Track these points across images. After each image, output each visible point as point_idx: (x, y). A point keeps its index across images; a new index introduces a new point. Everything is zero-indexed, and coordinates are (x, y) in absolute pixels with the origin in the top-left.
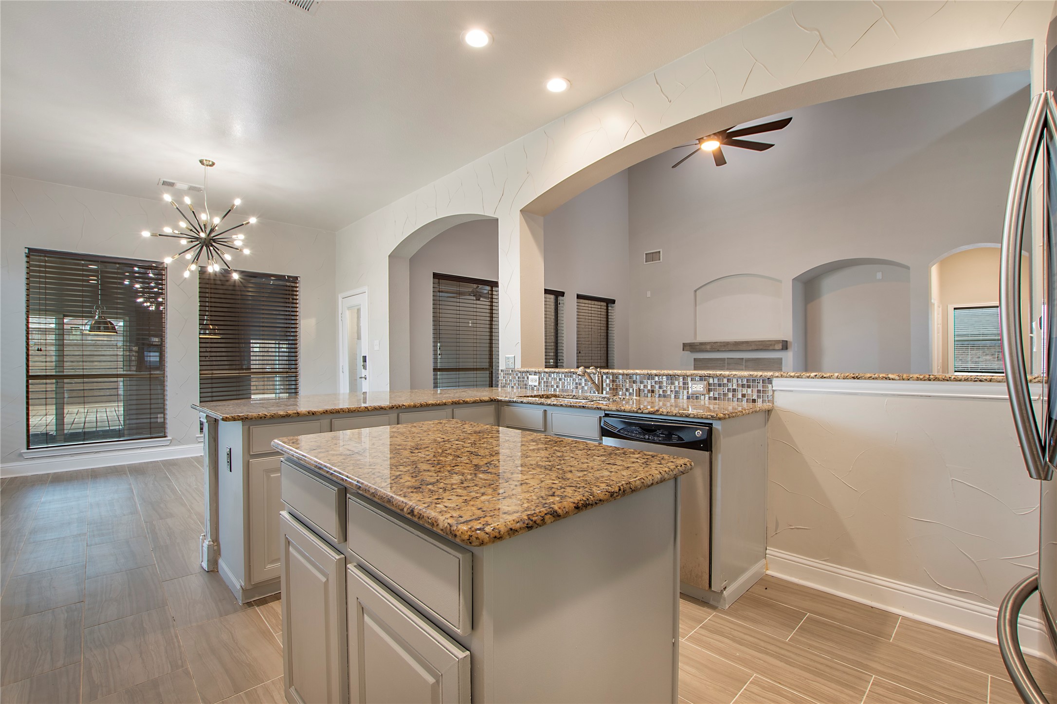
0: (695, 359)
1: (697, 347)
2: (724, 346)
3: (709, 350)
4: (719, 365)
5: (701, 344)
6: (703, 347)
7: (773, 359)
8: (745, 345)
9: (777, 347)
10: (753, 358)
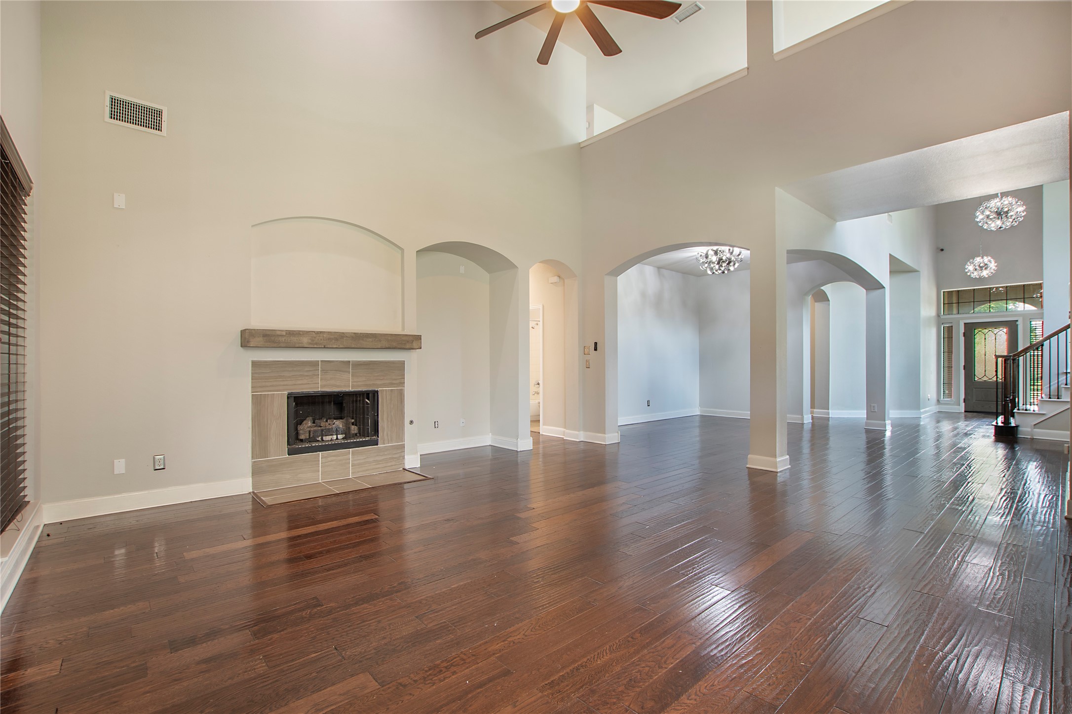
0: (254, 364)
1: (281, 339)
2: (336, 339)
3: (306, 346)
4: (306, 374)
5: (291, 333)
6: (294, 339)
7: (393, 362)
8: (370, 340)
9: (415, 345)
10: (364, 362)
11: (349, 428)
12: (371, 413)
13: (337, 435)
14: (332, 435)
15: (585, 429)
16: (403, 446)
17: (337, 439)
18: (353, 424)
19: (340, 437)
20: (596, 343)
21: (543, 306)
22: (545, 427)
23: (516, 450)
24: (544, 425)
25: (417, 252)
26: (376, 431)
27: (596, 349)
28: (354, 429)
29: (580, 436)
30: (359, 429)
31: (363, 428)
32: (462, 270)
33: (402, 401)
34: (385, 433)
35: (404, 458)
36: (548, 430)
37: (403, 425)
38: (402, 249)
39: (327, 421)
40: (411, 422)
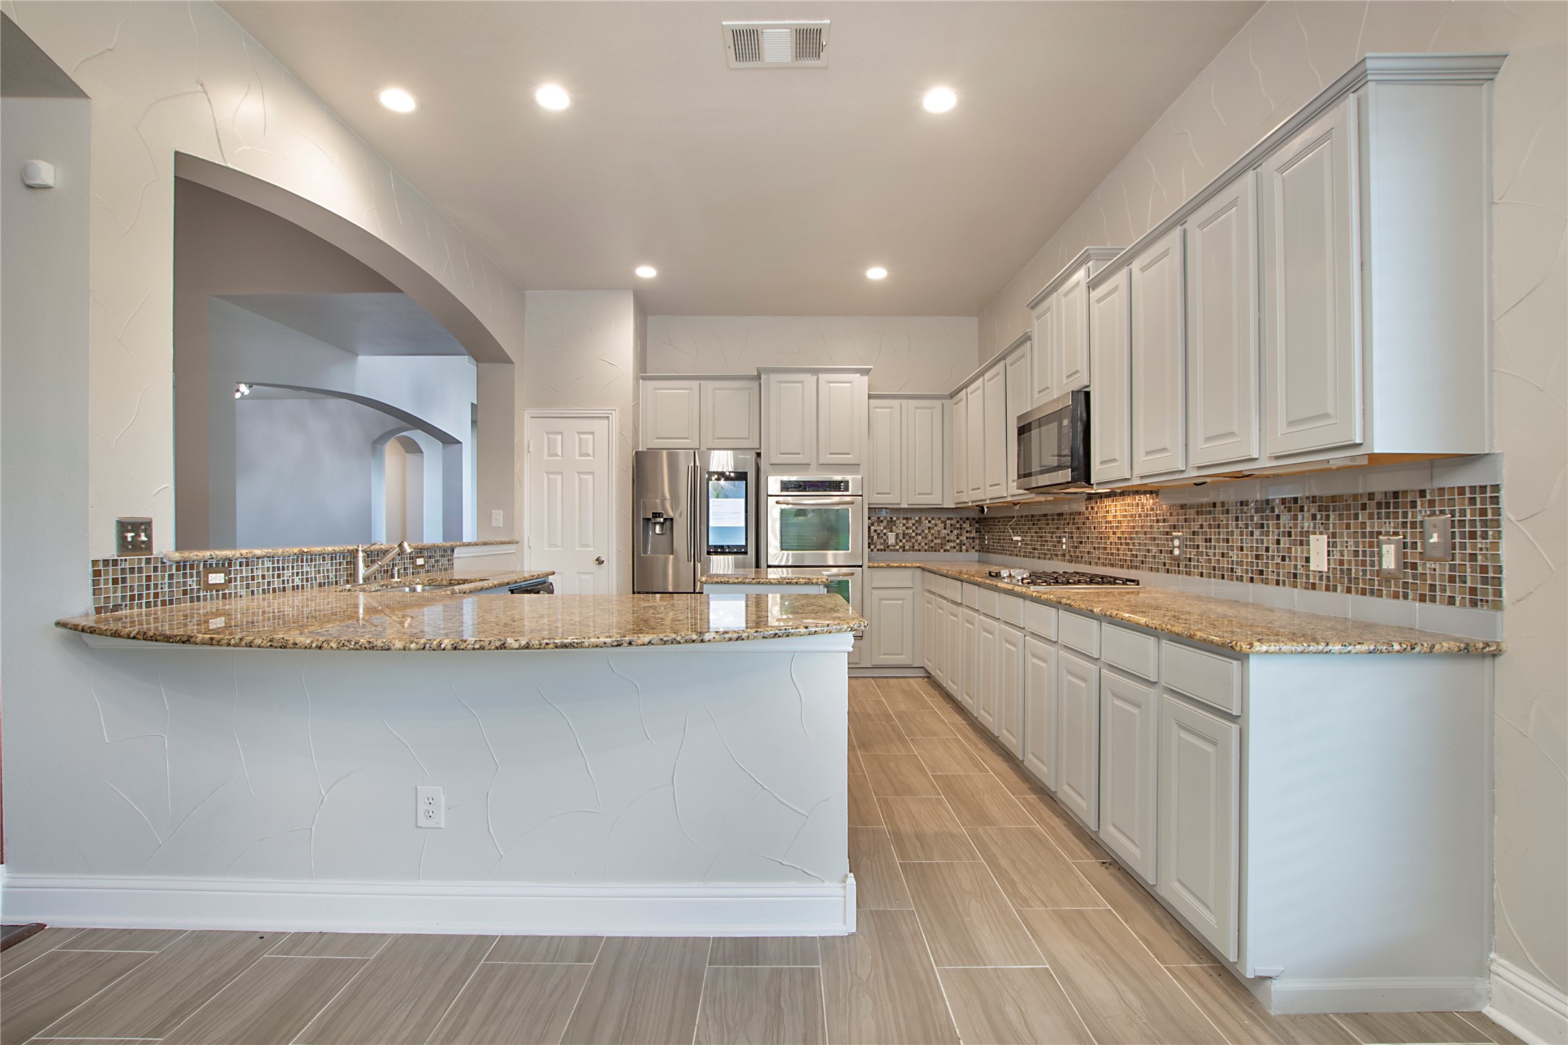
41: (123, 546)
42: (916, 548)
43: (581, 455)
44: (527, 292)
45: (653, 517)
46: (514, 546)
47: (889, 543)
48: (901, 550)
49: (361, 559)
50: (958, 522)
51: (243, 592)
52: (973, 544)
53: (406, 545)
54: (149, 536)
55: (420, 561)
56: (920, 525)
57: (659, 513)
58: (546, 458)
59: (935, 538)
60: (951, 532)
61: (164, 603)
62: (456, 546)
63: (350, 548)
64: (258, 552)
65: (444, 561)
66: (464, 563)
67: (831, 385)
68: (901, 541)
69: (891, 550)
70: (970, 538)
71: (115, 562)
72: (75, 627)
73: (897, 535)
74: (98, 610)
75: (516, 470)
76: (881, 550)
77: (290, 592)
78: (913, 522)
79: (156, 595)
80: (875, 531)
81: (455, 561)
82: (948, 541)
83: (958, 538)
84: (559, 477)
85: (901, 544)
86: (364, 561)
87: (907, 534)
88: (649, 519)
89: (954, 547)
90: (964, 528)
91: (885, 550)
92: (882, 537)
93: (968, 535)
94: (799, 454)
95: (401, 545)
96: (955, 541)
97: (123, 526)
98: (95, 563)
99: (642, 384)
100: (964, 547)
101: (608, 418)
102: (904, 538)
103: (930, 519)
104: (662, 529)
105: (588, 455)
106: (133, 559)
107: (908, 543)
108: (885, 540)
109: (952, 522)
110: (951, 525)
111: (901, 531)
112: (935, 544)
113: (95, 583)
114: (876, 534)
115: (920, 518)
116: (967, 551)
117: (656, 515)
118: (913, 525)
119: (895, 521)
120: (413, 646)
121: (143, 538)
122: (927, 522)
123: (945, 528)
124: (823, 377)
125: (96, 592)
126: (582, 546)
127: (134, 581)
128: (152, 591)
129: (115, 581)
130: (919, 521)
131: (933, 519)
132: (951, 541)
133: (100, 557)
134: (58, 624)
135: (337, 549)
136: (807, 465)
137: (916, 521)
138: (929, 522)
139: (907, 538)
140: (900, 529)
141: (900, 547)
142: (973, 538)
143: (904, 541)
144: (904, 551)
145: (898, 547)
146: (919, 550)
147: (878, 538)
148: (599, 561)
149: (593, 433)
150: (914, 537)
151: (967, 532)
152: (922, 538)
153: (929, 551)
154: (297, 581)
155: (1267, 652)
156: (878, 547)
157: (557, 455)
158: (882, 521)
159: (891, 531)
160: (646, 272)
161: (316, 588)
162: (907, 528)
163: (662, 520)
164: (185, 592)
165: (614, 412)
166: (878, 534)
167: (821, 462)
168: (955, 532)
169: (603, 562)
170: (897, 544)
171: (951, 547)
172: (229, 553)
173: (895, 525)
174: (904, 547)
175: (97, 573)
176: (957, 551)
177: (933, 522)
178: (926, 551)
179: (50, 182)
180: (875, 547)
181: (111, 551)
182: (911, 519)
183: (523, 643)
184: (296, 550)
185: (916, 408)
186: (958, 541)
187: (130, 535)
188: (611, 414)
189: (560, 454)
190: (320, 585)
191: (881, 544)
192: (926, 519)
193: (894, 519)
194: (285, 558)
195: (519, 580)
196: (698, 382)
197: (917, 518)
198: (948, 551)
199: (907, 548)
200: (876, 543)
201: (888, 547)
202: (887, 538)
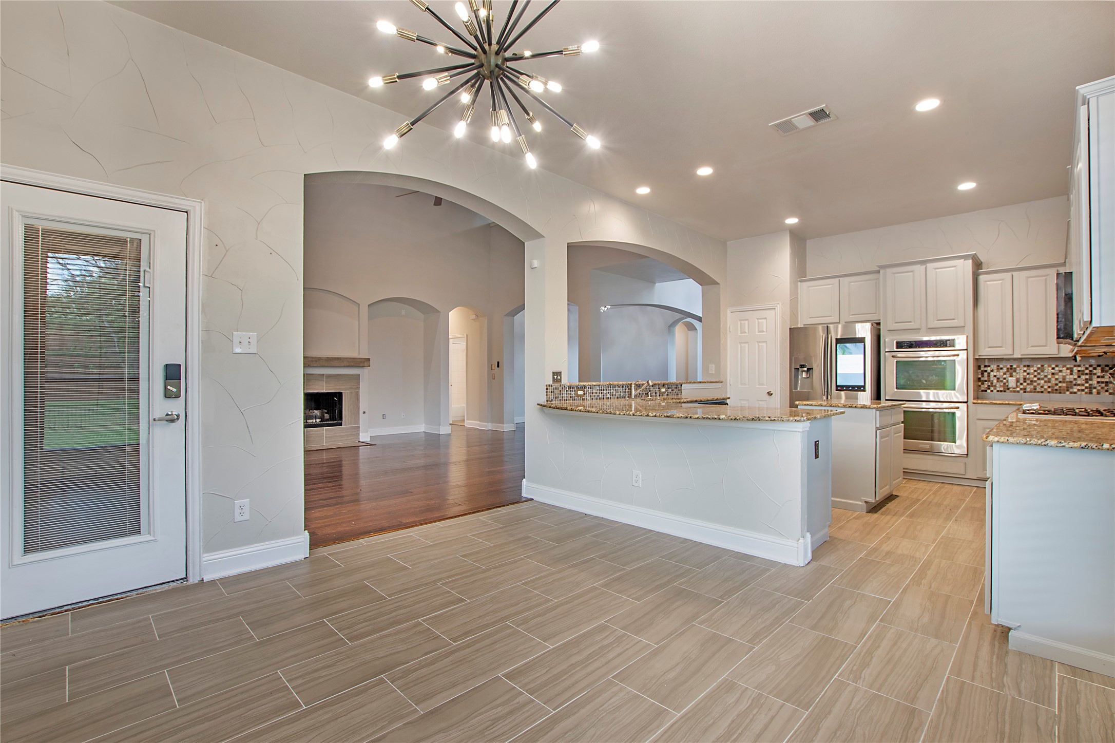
7: (352, 375)
8: (337, 361)
9: (366, 364)
10: (334, 374)
11: (324, 415)
12: (338, 406)
13: (316, 419)
14: (313, 419)
15: (492, 422)
16: (359, 427)
17: (316, 421)
18: (326, 413)
19: (318, 420)
20: (498, 362)
21: (467, 335)
22: (468, 421)
23: (438, 433)
24: (467, 420)
25: (369, 305)
26: (341, 419)
27: (498, 366)
28: (327, 416)
29: (489, 426)
30: (330, 416)
31: (333, 416)
32: (403, 312)
33: (358, 399)
34: (347, 419)
35: (359, 435)
36: (470, 424)
37: (359, 414)
38: (359, 305)
39: (309, 411)
40: (364, 412)
41: (554, 380)
42: (1038, 390)
43: (759, 332)
44: (728, 243)
45: (800, 367)
46: (721, 384)
47: (1010, 386)
48: (1022, 392)
49: (633, 388)
50: (1087, 369)
51: (589, 398)
52: (1106, 388)
53: (650, 382)
54: (561, 377)
55: (663, 390)
56: (1043, 371)
57: (804, 365)
58: (739, 334)
59: (1060, 382)
60: (1079, 377)
61: (564, 400)
62: (683, 383)
63: (630, 383)
64: (594, 383)
65: (677, 390)
66: (688, 392)
67: (937, 270)
68: (1021, 384)
69: (1011, 391)
70: (1102, 382)
71: (552, 385)
72: (541, 405)
73: (1018, 380)
74: (547, 401)
75: (722, 342)
76: (1001, 391)
77: (605, 400)
78: (1035, 369)
79: (562, 397)
80: (995, 376)
81: (682, 391)
82: (1075, 385)
83: (1087, 382)
84: (747, 345)
85: (1021, 387)
86: (634, 388)
87: (1029, 379)
88: (798, 369)
89: (1083, 390)
90: (1095, 374)
91: (1005, 391)
92: (1002, 381)
93: (1099, 380)
94: (910, 322)
95: (648, 382)
96: (1083, 385)
97: (554, 374)
98: (546, 385)
99: (800, 285)
100: (1094, 391)
101: (775, 308)
102: (1025, 382)
103: (1053, 366)
104: (807, 374)
105: (763, 331)
106: (557, 385)
107: (1029, 386)
108: (1005, 384)
109: (1079, 369)
110: (1079, 371)
111: (1022, 377)
112: (1060, 387)
113: (547, 392)
114: (995, 379)
115: (1042, 366)
116: (1098, 393)
117: (802, 366)
118: (1035, 371)
119: (1015, 368)
120: (622, 413)
121: (559, 378)
122: (1050, 369)
123: (1071, 374)
124: (929, 265)
125: (547, 395)
126: (760, 384)
127: (557, 392)
128: (561, 396)
129: (552, 392)
130: (1042, 369)
131: (1057, 366)
132: (1079, 385)
133: (548, 384)
134: (538, 404)
135: (624, 383)
136: (917, 330)
137: (1038, 368)
138: (1053, 369)
139: (1028, 382)
140: (1020, 374)
141: (1021, 389)
142: (1107, 382)
143: (1025, 384)
144: (1025, 392)
145: (1018, 389)
146: (1042, 392)
147: (997, 381)
148: (770, 394)
149: (766, 318)
150: (1035, 381)
151: (1098, 377)
152: (1045, 382)
153: (1053, 393)
154: (608, 396)
155: (998, 441)
156: (998, 389)
157: (745, 332)
158: (1001, 369)
159: (1011, 376)
160: (792, 221)
161: (616, 399)
162: (1028, 374)
163: (806, 369)
164: (571, 397)
165: (778, 305)
166: (998, 379)
167: (930, 326)
168: (1083, 377)
169: (772, 394)
170: (1017, 386)
171: (1079, 390)
172: (584, 384)
173: (1015, 371)
174: (1025, 389)
175: (547, 389)
176: (1086, 393)
177: (1057, 368)
178: (1049, 392)
179: (536, 266)
180: (995, 389)
181: (551, 383)
182: (1033, 366)
183: (654, 415)
184: (608, 383)
185: (1028, 277)
186: (1087, 385)
187: (555, 377)
188: (777, 306)
189: (747, 331)
190: (617, 398)
191: (1001, 386)
192: (1049, 366)
193: (1014, 366)
194: (604, 386)
195: (703, 400)
196: (838, 279)
197: (1039, 366)
198: (1075, 393)
199: (1028, 390)
200: (995, 386)
201: (1008, 389)
202: (1008, 381)
